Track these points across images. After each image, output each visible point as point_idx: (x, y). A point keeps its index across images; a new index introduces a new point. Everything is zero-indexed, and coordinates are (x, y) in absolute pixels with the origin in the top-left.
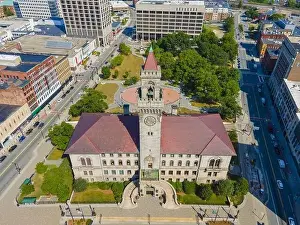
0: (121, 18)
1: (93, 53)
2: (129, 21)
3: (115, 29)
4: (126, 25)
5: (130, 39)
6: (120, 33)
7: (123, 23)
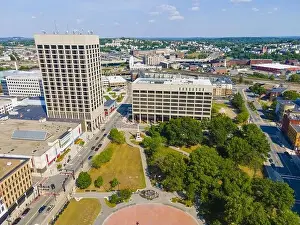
0: (118, 93)
1: (76, 141)
2: (126, 96)
3: (109, 109)
4: (123, 102)
5: (125, 119)
6: (115, 111)
7: (119, 100)
